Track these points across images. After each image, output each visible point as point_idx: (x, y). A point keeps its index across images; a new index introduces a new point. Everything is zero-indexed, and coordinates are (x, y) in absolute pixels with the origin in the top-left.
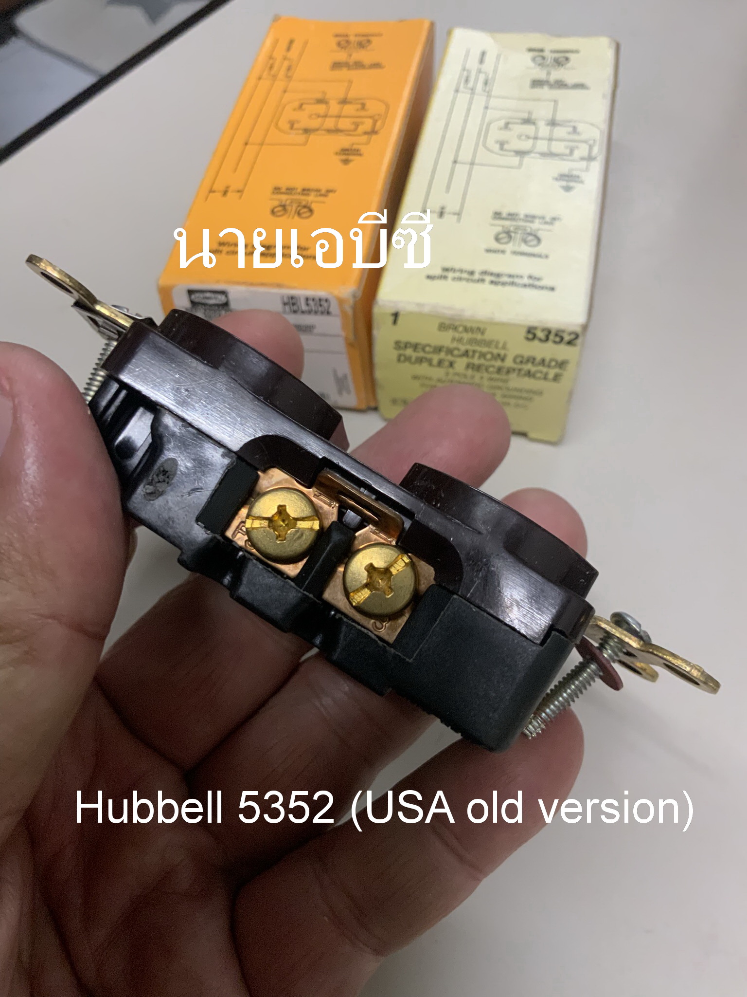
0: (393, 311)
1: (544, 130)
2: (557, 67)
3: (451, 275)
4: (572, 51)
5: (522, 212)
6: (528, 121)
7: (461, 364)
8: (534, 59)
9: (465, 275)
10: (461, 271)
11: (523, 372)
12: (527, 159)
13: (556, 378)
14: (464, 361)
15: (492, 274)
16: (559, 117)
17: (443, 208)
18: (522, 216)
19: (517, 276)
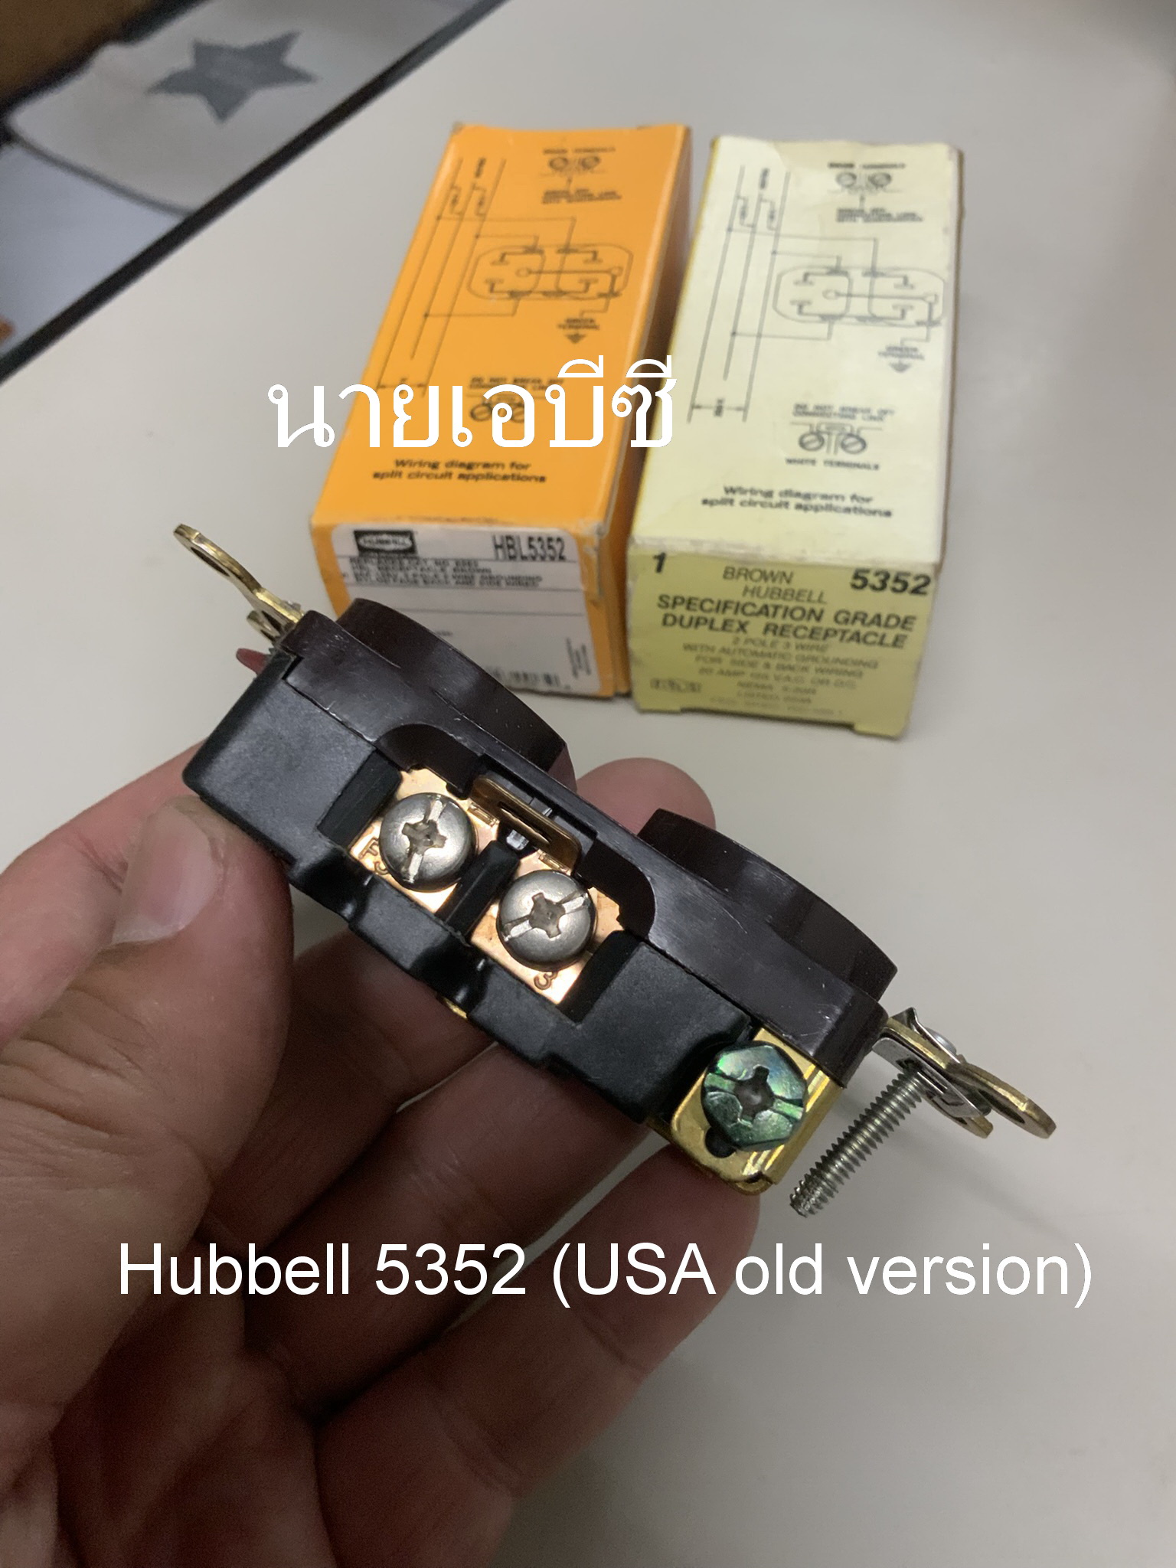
0: (657, 553)
1: (861, 284)
2: (874, 189)
3: (738, 498)
4: (894, 166)
5: (837, 403)
6: (835, 271)
7: (756, 626)
8: (839, 179)
9: (759, 498)
10: (753, 492)
11: (848, 635)
12: (838, 327)
13: (897, 642)
14: (763, 621)
15: (798, 495)
16: (882, 264)
17: (720, 401)
18: (836, 409)
19: (837, 497)
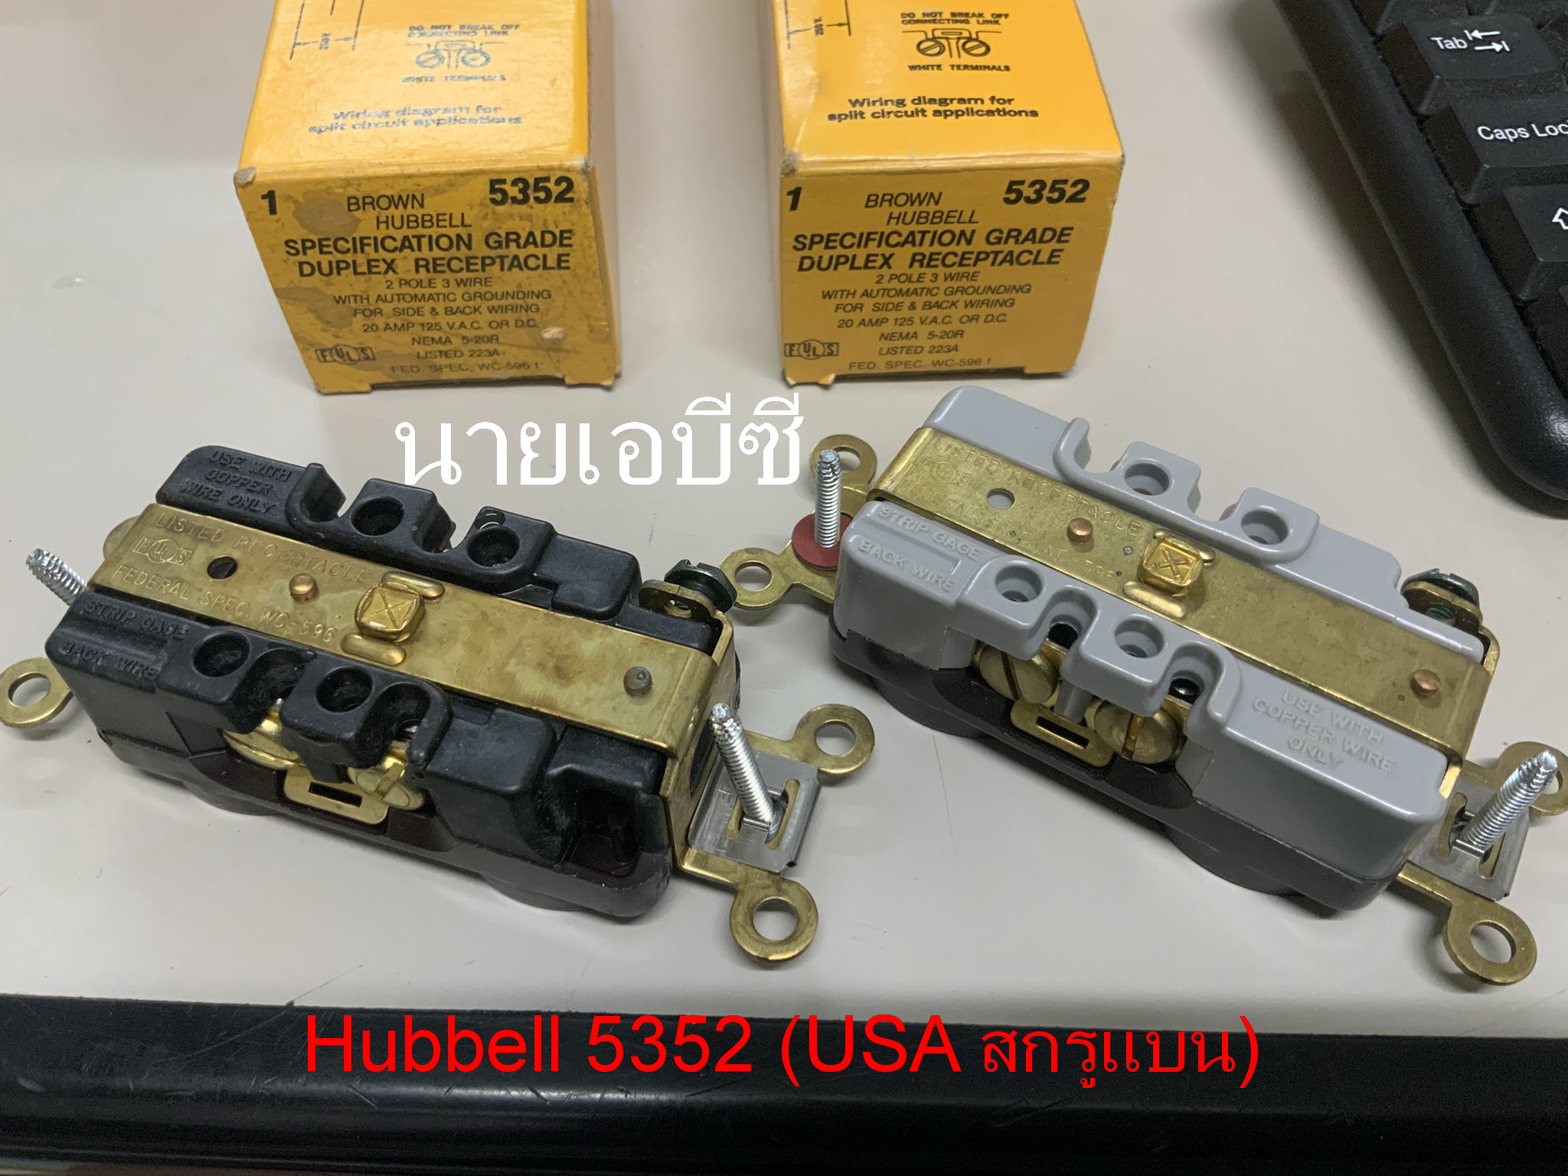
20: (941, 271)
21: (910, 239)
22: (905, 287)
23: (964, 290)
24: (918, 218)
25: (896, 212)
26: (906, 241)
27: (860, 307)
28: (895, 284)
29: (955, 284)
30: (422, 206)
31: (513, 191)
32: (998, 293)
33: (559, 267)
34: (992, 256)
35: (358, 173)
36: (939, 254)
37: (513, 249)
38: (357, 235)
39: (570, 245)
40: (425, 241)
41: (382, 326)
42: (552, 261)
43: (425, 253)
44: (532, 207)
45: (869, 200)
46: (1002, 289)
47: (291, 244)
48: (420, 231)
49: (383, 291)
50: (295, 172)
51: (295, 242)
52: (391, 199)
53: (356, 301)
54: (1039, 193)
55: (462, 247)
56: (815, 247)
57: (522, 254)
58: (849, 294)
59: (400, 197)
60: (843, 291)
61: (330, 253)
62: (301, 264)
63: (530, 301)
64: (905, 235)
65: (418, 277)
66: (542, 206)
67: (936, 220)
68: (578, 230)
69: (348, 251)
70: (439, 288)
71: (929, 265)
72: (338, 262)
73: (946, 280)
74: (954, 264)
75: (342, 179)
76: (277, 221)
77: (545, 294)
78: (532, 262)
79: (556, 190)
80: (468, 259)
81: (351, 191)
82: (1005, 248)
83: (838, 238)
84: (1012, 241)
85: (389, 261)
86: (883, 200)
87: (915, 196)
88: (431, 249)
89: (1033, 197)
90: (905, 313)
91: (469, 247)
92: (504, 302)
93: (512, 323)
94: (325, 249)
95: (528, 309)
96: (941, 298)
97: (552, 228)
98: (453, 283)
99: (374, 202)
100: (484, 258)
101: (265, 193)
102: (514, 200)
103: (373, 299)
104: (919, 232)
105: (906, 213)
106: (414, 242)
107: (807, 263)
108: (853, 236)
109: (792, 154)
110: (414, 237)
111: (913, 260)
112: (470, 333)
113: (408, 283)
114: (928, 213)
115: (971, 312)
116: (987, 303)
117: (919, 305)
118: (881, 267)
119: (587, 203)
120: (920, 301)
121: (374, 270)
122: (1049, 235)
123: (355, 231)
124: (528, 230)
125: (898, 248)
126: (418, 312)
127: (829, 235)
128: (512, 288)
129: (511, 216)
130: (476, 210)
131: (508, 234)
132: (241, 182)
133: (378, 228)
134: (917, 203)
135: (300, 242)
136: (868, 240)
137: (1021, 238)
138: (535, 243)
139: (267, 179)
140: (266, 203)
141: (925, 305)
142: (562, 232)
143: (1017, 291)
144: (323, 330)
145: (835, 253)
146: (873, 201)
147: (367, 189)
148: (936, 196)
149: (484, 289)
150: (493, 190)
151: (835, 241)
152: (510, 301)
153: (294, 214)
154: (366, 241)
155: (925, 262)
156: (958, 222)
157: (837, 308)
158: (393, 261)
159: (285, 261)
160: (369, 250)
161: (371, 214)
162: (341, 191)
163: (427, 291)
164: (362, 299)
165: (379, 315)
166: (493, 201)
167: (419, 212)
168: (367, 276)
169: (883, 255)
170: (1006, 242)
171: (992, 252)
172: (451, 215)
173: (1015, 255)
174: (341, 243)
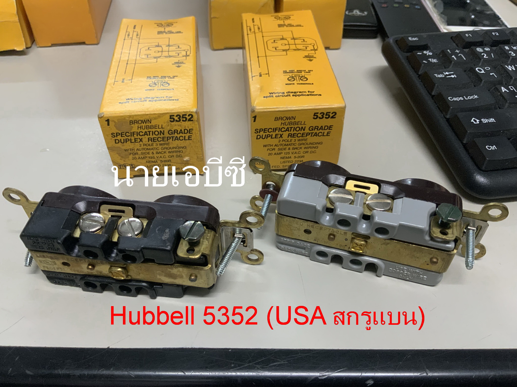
20: (297, 138)
21: (287, 130)
22: (287, 143)
23: (303, 144)
24: (289, 123)
25: (283, 122)
26: (286, 130)
27: (274, 149)
28: (284, 142)
29: (301, 142)
30: (151, 123)
31: (176, 118)
32: (313, 144)
33: (189, 139)
34: (311, 134)
35: (133, 114)
36: (296, 133)
37: (176, 135)
38: (132, 131)
39: (192, 133)
40: (151, 133)
41: (137, 157)
42: (187, 138)
43: (151, 136)
44: (181, 123)
45: (275, 119)
46: (314, 143)
47: (113, 134)
48: (150, 130)
49: (139, 147)
50: (115, 114)
51: (114, 134)
52: (142, 121)
53: (131, 151)
54: (323, 116)
55: (162, 134)
56: (261, 132)
57: (178, 136)
58: (271, 145)
59: (145, 120)
60: (269, 145)
61: (124, 137)
62: (115, 140)
63: (180, 150)
64: (286, 129)
65: (148, 143)
66: (184, 122)
67: (295, 124)
68: (194, 129)
69: (129, 136)
70: (155, 146)
71: (293, 137)
72: (126, 139)
73: (298, 141)
74: (300, 136)
75: (128, 116)
76: (110, 128)
77: (185, 147)
78: (181, 138)
79: (188, 118)
80: (163, 137)
81: (131, 119)
82: (314, 132)
83: (267, 130)
84: (316, 129)
85: (141, 139)
86: (279, 119)
87: (288, 117)
88: (153, 135)
89: (321, 117)
90: (287, 151)
91: (163, 134)
92: (173, 150)
93: (175, 156)
94: (123, 136)
95: (179, 152)
96: (297, 146)
97: (187, 128)
98: (159, 145)
99: (137, 122)
100: (167, 137)
101: (107, 119)
102: (177, 121)
103: (135, 150)
104: (290, 127)
105: (286, 122)
106: (148, 133)
107: (259, 137)
108: (272, 129)
109: (254, 107)
110: (148, 131)
111: (289, 136)
112: (163, 159)
113: (146, 145)
114: (292, 122)
115: (306, 150)
116: (310, 147)
117: (291, 148)
118: (280, 138)
119: (197, 121)
120: (291, 147)
121: (136, 141)
122: (326, 128)
123: (131, 130)
124: (180, 129)
125: (284, 132)
126: (148, 153)
127: (265, 129)
128: (175, 146)
129: (176, 125)
130: (165, 124)
131: (174, 130)
132: (100, 117)
133: (138, 129)
134: (289, 119)
135: (115, 134)
136: (276, 130)
137: (319, 129)
138: (182, 133)
139: (107, 116)
140: (107, 122)
141: (293, 148)
142: (190, 129)
143: (319, 144)
144: (121, 159)
145: (267, 134)
146: (277, 119)
147: (135, 118)
148: (294, 117)
149: (167, 146)
150: (171, 118)
151: (266, 130)
152: (175, 150)
153: (114, 126)
154: (134, 133)
155: (292, 136)
156: (301, 124)
157: (268, 150)
158: (142, 138)
159: (111, 139)
160: (135, 135)
161: (136, 125)
162: (128, 119)
163: (151, 147)
164: (132, 150)
165: (137, 155)
166: (171, 121)
167: (150, 125)
168: (134, 143)
169: (280, 134)
170: (314, 130)
171: (311, 133)
172: (159, 125)
173: (317, 134)
174: (127, 134)
